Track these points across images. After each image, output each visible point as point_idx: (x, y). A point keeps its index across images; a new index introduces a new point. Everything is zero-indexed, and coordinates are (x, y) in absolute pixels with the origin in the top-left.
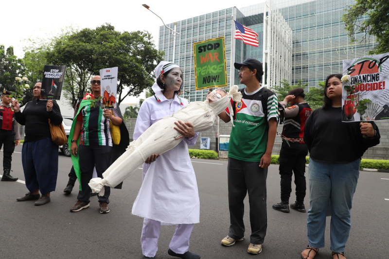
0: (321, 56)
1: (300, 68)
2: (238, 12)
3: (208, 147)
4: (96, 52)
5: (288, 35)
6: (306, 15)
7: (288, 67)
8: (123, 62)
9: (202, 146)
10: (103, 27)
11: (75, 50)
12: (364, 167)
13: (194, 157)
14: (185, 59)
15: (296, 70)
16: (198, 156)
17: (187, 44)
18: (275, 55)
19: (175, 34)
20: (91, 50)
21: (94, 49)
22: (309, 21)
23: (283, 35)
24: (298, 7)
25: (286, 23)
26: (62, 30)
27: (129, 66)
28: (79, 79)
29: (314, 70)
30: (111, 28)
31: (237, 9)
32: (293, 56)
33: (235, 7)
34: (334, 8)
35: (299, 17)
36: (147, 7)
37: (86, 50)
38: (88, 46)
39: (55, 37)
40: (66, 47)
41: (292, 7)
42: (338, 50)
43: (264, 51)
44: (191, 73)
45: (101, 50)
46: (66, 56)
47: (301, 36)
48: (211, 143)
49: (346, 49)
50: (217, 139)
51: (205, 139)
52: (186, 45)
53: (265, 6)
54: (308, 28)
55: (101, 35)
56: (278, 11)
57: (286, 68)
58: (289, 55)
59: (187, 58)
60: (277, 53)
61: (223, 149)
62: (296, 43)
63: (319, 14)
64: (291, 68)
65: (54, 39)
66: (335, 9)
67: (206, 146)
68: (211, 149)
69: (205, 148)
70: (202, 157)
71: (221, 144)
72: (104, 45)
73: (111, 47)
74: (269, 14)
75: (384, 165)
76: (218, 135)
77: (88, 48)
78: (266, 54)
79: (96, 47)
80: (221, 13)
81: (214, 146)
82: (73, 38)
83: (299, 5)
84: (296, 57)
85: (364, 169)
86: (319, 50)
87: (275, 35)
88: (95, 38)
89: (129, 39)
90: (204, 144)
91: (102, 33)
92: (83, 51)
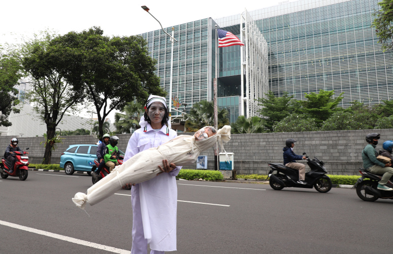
0: (297, 68)
1: (277, 81)
2: (214, 23)
3: (206, 167)
4: (86, 58)
5: (263, 46)
6: (280, 28)
7: (265, 79)
8: (115, 70)
9: (199, 166)
10: (91, 31)
13: (201, 179)
15: (273, 82)
16: (206, 178)
17: (160, 55)
18: (253, 66)
19: (173, 41)
20: (79, 56)
21: (83, 54)
22: (283, 33)
23: (259, 47)
24: (272, 19)
25: (262, 35)
26: (35, 35)
27: (123, 75)
28: (52, 90)
29: (291, 82)
30: (99, 32)
31: (212, 20)
32: (269, 68)
33: (211, 18)
34: (307, 21)
35: (273, 29)
36: (146, 9)
38: (76, 52)
39: (26, 43)
41: (266, 19)
42: (314, 62)
43: (242, 63)
45: (92, 56)
47: (276, 48)
48: (209, 162)
49: (321, 61)
50: (216, 157)
51: (202, 158)
53: (242, 17)
54: (283, 40)
55: (90, 40)
56: (253, 22)
57: (264, 80)
58: (265, 67)
60: (255, 65)
61: (224, 168)
62: (272, 55)
63: (293, 26)
64: (268, 80)
65: (25, 44)
66: (309, 22)
67: (203, 166)
68: (208, 168)
69: (202, 167)
70: (210, 178)
71: (222, 163)
72: (96, 51)
73: (103, 53)
74: (246, 26)
76: (217, 152)
77: (76, 53)
78: (245, 66)
79: (85, 52)
80: (196, 23)
81: (212, 165)
82: (54, 42)
83: (273, 18)
84: (273, 69)
86: (295, 62)
87: (252, 46)
88: (83, 42)
89: (122, 44)
90: (201, 163)
91: (91, 37)
92: (70, 57)
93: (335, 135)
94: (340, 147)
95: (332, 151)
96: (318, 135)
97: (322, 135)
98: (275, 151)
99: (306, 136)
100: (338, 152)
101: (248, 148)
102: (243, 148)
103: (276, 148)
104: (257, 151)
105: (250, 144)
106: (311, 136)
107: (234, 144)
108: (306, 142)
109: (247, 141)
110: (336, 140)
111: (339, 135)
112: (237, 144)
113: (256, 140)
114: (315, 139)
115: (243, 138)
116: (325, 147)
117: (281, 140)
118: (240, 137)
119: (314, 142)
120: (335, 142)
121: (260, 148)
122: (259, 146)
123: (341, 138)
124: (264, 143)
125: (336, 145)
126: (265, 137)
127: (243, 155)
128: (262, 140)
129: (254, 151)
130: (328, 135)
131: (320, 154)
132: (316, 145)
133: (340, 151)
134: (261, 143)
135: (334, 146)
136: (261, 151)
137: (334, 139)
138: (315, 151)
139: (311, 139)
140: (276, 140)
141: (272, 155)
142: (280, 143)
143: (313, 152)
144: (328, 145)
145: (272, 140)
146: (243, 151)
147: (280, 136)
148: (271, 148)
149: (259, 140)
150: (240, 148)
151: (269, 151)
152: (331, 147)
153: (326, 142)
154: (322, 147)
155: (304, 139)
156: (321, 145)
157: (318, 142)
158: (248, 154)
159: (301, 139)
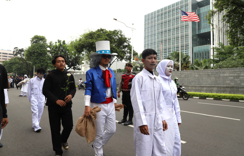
10: (98, 30)
11: (85, 44)
12: (223, 98)
14: (160, 33)
30: (102, 30)
36: (116, 20)
37: (90, 43)
38: (91, 41)
40: (81, 43)
44: (168, 41)
46: (81, 47)
52: (160, 25)
55: (97, 35)
59: (161, 33)
75: (234, 97)
85: (223, 100)
91: (98, 33)
93: (239, 70)
94: (241, 78)
95: (236, 80)
96: (228, 71)
97: (230, 71)
98: (203, 80)
99: (221, 71)
100: (240, 81)
101: (189, 78)
102: (186, 78)
103: (204, 78)
104: (194, 80)
105: (190, 76)
106: (224, 71)
107: (182, 76)
108: (221, 75)
109: (189, 74)
110: (239, 74)
111: (241, 70)
112: (183, 76)
113: (193, 74)
114: (226, 73)
115: (186, 73)
116: (232, 78)
117: (207, 73)
118: (185, 73)
119: (225, 75)
120: (238, 75)
121: (195, 78)
122: (195, 77)
123: (242, 72)
124: (198, 76)
125: (239, 76)
126: (198, 72)
127: (186, 82)
128: (196, 74)
129: (192, 80)
130: (234, 70)
131: (229, 82)
132: (227, 77)
133: (241, 80)
134: (196, 76)
135: (238, 77)
136: (196, 80)
137: (238, 72)
138: (226, 80)
139: (224, 73)
140: (204, 74)
141: (201, 82)
142: (206, 75)
143: (225, 81)
144: (234, 77)
145: (202, 74)
146: (187, 80)
147: (206, 72)
148: (201, 78)
149: (194, 74)
150: (185, 78)
151: (200, 80)
152: (236, 78)
153: (233, 75)
154: (230, 78)
155: (219, 73)
156: (230, 76)
157: (228, 75)
158: (189, 82)
159: (218, 73)
